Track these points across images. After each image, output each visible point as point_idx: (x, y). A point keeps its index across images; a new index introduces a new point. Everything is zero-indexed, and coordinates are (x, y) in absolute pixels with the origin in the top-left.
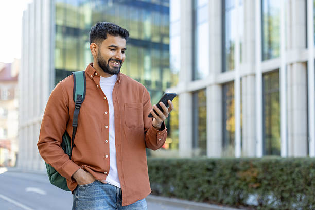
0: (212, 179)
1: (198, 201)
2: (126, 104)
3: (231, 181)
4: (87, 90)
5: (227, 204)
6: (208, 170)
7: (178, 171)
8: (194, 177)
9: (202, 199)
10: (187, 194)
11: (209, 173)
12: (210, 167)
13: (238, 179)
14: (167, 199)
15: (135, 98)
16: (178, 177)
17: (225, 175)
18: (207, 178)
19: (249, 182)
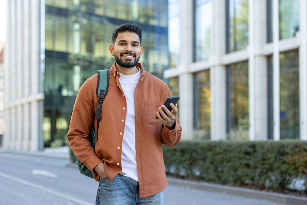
0: (251, 163)
1: (234, 185)
2: (147, 102)
3: (276, 165)
4: (110, 87)
5: (271, 188)
6: (247, 153)
7: (209, 154)
8: (229, 161)
9: (239, 183)
10: (219, 178)
11: (247, 157)
12: (250, 150)
13: (284, 162)
14: (195, 183)
15: (156, 96)
16: (209, 160)
17: (269, 159)
18: (245, 162)
19: (299, 166)
